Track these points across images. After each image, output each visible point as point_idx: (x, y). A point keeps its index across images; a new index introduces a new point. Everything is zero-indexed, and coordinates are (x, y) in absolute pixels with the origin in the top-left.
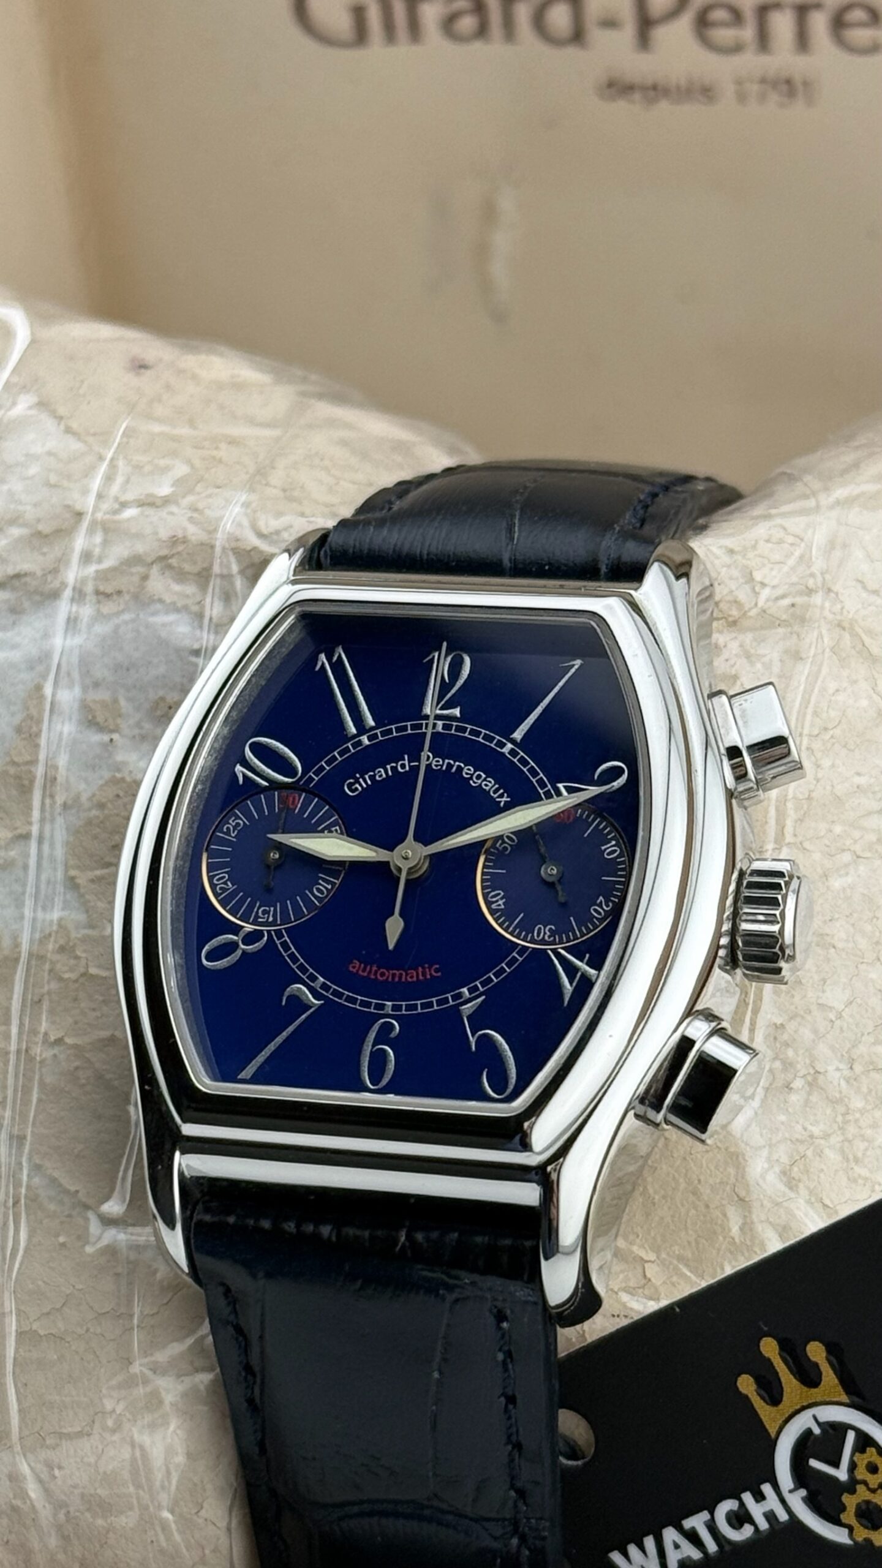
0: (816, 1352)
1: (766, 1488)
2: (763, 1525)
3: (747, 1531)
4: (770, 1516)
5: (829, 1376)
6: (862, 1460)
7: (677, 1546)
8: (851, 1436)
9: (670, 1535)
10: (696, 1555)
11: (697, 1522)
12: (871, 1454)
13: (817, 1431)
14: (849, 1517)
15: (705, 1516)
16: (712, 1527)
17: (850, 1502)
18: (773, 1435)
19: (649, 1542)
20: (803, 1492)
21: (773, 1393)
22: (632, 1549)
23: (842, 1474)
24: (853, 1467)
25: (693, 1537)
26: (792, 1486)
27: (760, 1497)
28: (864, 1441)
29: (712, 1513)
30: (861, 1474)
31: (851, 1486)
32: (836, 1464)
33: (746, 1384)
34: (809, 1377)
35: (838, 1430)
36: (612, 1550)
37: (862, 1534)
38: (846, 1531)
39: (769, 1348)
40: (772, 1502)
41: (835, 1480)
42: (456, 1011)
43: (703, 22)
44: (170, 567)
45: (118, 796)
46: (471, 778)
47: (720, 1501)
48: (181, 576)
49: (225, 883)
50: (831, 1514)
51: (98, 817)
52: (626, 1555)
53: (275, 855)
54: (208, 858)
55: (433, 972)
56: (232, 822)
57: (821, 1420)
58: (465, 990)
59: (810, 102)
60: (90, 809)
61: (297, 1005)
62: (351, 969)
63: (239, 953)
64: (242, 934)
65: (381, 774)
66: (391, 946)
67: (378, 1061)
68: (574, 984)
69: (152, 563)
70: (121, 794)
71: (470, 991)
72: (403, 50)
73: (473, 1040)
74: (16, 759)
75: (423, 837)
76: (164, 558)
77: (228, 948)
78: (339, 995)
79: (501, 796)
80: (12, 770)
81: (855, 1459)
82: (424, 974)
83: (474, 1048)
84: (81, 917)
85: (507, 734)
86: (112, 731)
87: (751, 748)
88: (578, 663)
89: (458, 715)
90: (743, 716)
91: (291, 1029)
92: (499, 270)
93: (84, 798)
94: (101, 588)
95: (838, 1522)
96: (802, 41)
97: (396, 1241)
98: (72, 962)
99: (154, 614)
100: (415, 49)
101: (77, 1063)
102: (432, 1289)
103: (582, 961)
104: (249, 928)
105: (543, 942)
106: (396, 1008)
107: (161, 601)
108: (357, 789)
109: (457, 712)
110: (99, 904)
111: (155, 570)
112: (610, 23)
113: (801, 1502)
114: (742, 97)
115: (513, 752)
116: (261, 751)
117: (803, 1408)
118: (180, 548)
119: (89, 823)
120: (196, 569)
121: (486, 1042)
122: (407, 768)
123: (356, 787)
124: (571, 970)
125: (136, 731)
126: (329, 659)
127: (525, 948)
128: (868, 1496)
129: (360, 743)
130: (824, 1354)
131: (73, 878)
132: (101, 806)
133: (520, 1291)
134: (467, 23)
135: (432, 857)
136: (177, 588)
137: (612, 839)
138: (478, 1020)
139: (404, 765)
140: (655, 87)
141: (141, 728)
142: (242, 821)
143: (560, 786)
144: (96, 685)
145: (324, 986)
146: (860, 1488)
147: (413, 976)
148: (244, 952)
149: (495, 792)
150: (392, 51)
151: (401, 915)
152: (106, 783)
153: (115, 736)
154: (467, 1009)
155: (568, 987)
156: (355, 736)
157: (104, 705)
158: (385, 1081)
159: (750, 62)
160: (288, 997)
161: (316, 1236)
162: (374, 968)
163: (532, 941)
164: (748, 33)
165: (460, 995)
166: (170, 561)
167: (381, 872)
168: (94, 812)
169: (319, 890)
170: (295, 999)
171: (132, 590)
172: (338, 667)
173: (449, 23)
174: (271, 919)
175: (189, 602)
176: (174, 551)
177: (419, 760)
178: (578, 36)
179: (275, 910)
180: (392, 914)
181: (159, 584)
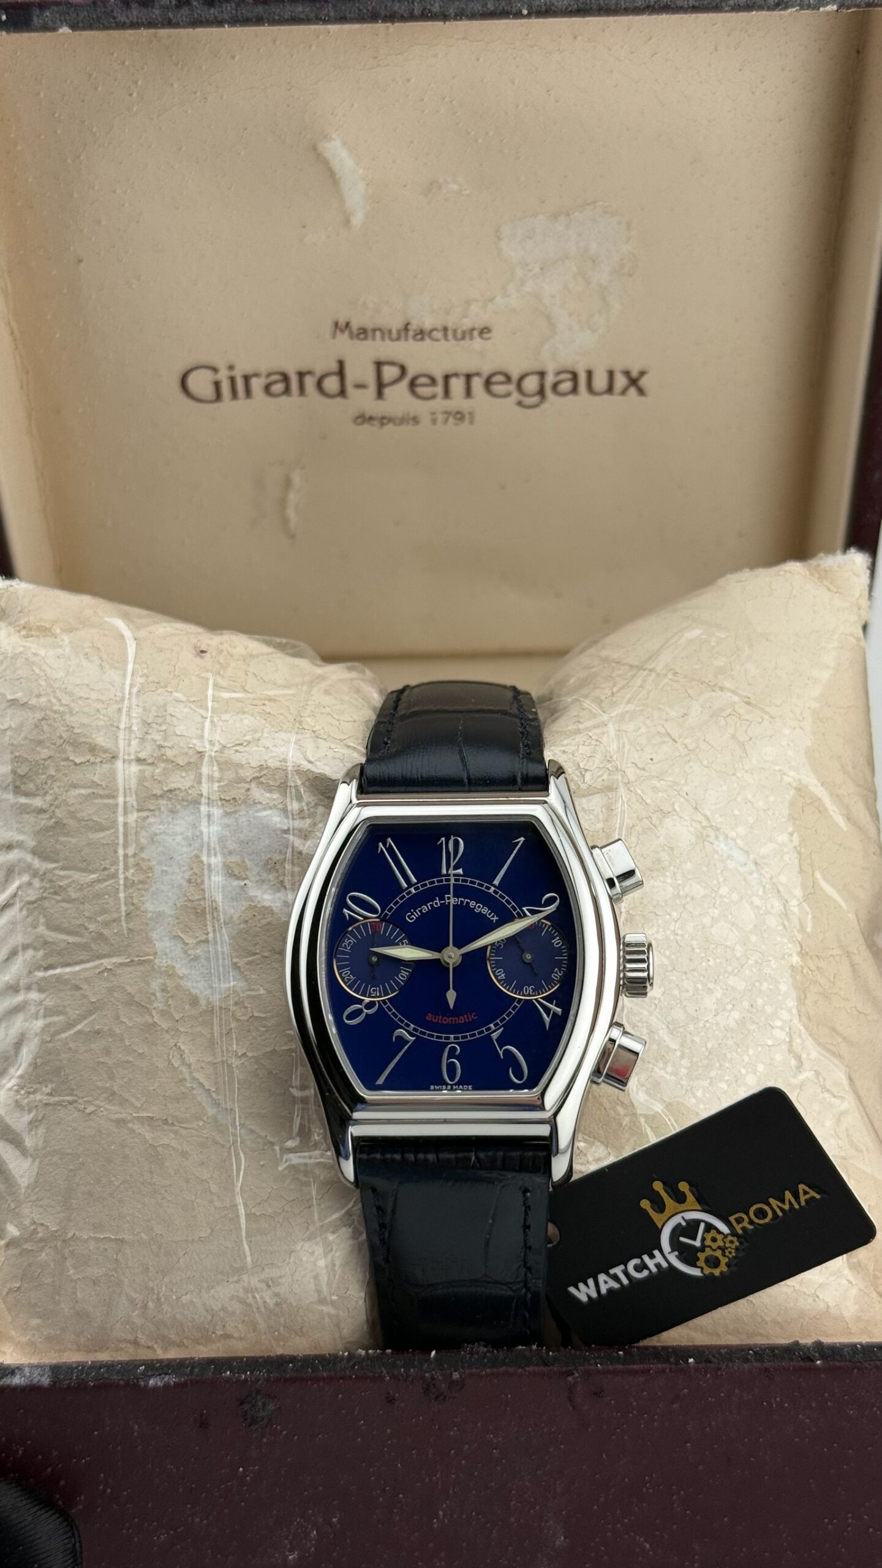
0: (684, 1187)
1: (656, 1253)
2: (654, 1270)
3: (645, 1273)
4: (658, 1266)
5: (690, 1198)
6: (709, 1236)
7: (606, 1282)
8: (702, 1226)
9: (602, 1277)
10: (616, 1286)
11: (618, 1270)
12: (713, 1233)
13: (684, 1224)
14: (701, 1263)
15: (622, 1267)
16: (626, 1273)
17: (702, 1256)
18: (660, 1227)
19: (591, 1282)
20: (676, 1253)
21: (660, 1207)
22: (581, 1286)
23: (697, 1243)
24: (703, 1239)
25: (615, 1278)
26: (670, 1250)
27: (652, 1256)
28: (709, 1227)
29: (626, 1266)
30: (708, 1242)
31: (703, 1249)
32: (694, 1239)
33: (645, 1204)
34: (680, 1198)
35: (696, 1223)
36: (569, 1286)
37: (707, 1271)
38: (699, 1270)
39: (658, 1186)
40: (659, 1258)
41: (693, 1247)
42: (489, 1037)
43: (413, 384)
44: (262, 783)
45: (254, 915)
46: (475, 908)
47: (631, 1259)
48: (269, 789)
49: (349, 976)
50: (692, 1263)
51: (244, 928)
52: (578, 1289)
53: (374, 959)
54: (337, 963)
55: (472, 1017)
56: (347, 942)
57: (686, 1218)
58: (492, 1025)
59: (472, 422)
60: (240, 924)
61: (402, 1041)
62: (427, 1018)
63: (363, 1015)
64: (364, 1004)
65: (425, 909)
66: (451, 1007)
67: (451, 1068)
68: (550, 1017)
69: (251, 781)
70: (256, 914)
71: (495, 1025)
72: (242, 402)
73: (501, 1053)
74: (191, 898)
75: (459, 945)
76: (258, 778)
77: (358, 1012)
78: (424, 1034)
79: (493, 917)
80: (189, 904)
81: (705, 1236)
82: (468, 1018)
83: (502, 1057)
84: (242, 984)
85: (490, 882)
86: (245, 879)
87: (618, 877)
88: (522, 839)
89: (462, 873)
90: (610, 860)
91: (400, 1054)
92: (291, 513)
93: (236, 917)
94: (223, 797)
95: (696, 1266)
96: (468, 393)
97: (470, 1159)
98: (243, 1010)
99: (257, 811)
100: (248, 401)
101: (256, 1067)
102: (490, 1181)
103: (552, 1004)
104: (367, 1000)
105: (529, 995)
106: (455, 1038)
107: (260, 803)
108: (413, 918)
109: (460, 871)
110: (253, 977)
111: (253, 785)
112: (360, 386)
113: (676, 1259)
114: (434, 421)
115: (495, 892)
116: (355, 900)
117: (676, 1214)
118: (265, 772)
119: (240, 932)
120: (278, 783)
121: (507, 1052)
122: (439, 905)
123: (412, 917)
124: (547, 1010)
125: (258, 878)
126: (385, 845)
127: (520, 1000)
128: (711, 1253)
129: (410, 892)
130: (688, 1187)
131: (236, 964)
132: (246, 922)
133: (539, 1179)
134: (278, 388)
135: (464, 955)
136: (268, 795)
137: (557, 936)
138: (502, 1041)
139: (437, 903)
140: (383, 418)
141: (260, 876)
142: (352, 940)
143: (524, 909)
144: (231, 853)
145: (414, 1029)
146: (707, 1249)
147: (462, 1020)
148: (367, 1014)
149: (490, 914)
150: (235, 403)
151: (454, 989)
152: (247, 909)
153: (246, 882)
154: (495, 1036)
155: (547, 1019)
156: (407, 889)
157: (237, 864)
158: (457, 1079)
159: (439, 404)
160: (396, 1037)
161: (426, 1160)
162: (440, 1017)
163: (524, 995)
164: (439, 389)
165: (489, 1029)
166: (261, 779)
167: (436, 966)
168: (242, 926)
169: (401, 976)
170: (399, 1038)
171: (242, 797)
172: (390, 850)
173: (267, 389)
174: (378, 994)
175: (276, 803)
176: (262, 774)
177: (445, 900)
178: (342, 393)
179: (380, 989)
180: (449, 989)
181: (257, 793)
